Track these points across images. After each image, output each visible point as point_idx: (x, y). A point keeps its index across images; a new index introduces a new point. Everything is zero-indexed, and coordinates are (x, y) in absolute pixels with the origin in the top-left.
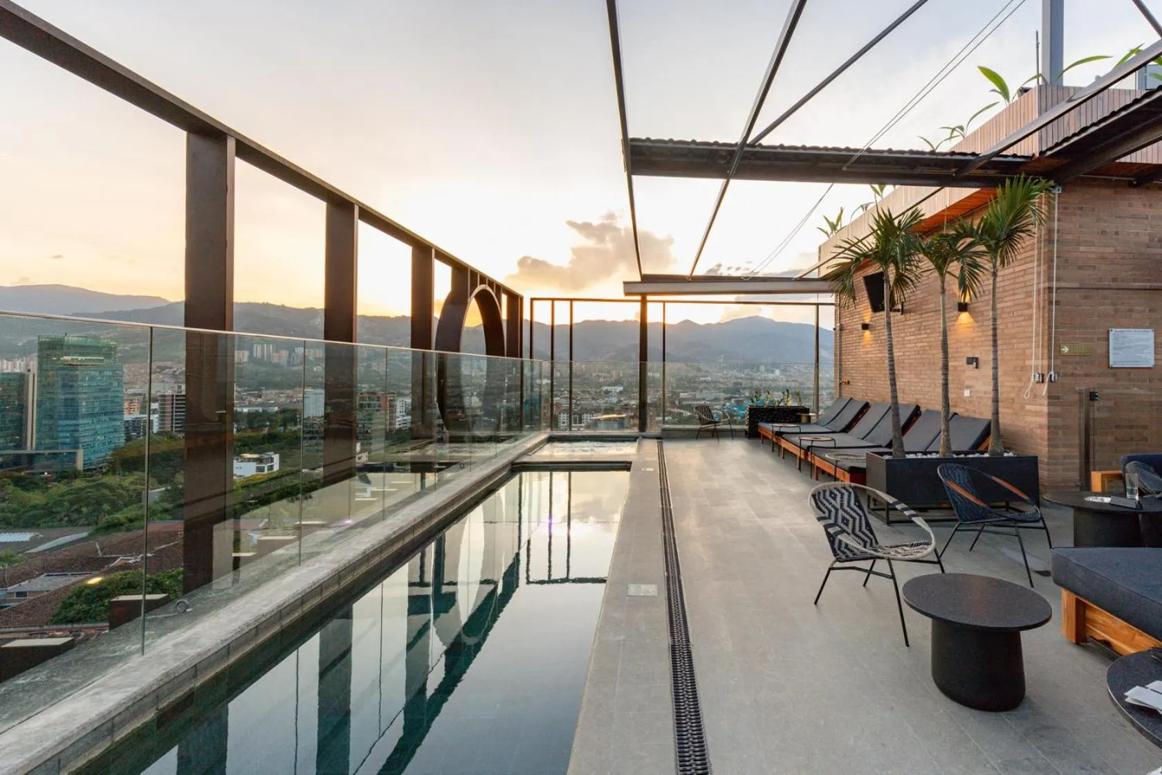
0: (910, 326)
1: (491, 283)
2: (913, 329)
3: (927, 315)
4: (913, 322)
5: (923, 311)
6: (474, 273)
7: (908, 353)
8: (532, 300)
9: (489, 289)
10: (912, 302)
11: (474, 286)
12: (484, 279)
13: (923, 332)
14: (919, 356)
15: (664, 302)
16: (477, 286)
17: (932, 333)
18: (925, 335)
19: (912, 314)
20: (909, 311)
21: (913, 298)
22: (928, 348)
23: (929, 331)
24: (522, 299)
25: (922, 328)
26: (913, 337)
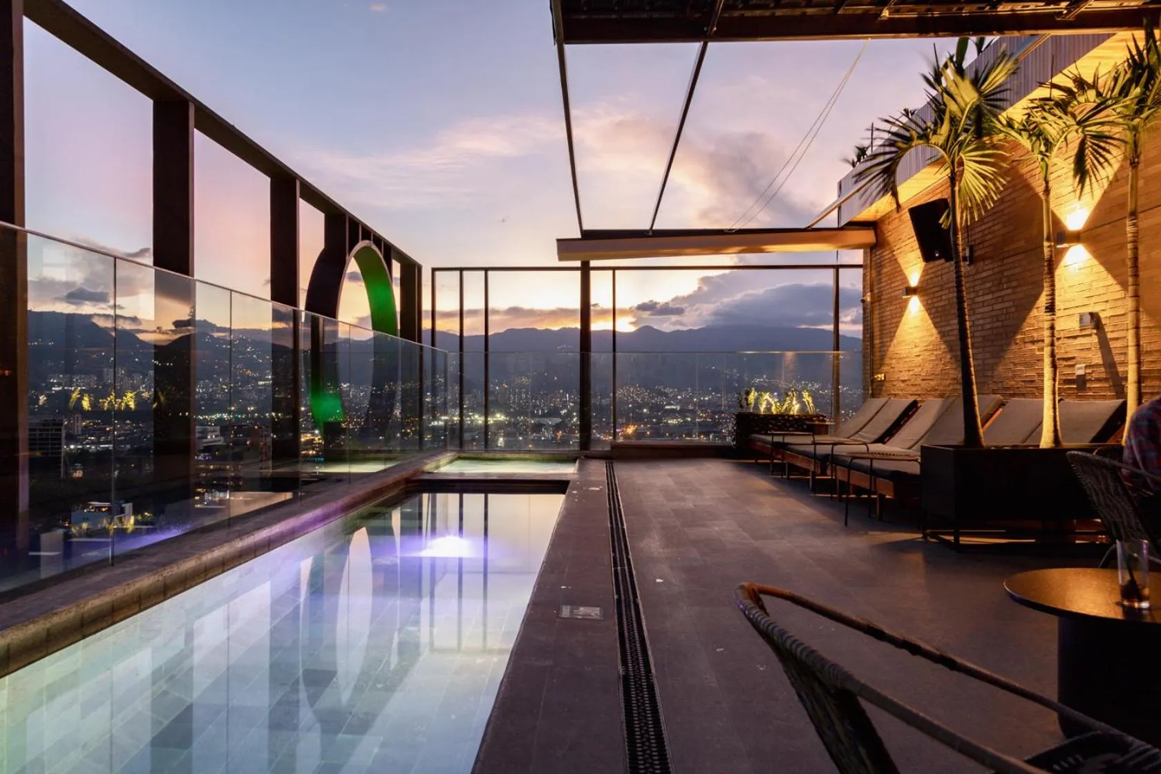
0: (984, 280)
1: (378, 240)
2: (988, 285)
3: (1011, 260)
4: (990, 272)
5: (1006, 255)
6: (355, 223)
7: (981, 322)
8: (434, 270)
9: (374, 247)
10: (987, 244)
11: (353, 243)
12: (368, 233)
13: (1005, 286)
14: (999, 324)
15: (614, 269)
16: (358, 242)
17: (1019, 286)
18: (1009, 291)
19: (987, 262)
20: (983, 258)
21: (990, 236)
22: (1013, 309)
23: (1014, 284)
24: (420, 268)
25: (1004, 280)
26: (990, 296)
